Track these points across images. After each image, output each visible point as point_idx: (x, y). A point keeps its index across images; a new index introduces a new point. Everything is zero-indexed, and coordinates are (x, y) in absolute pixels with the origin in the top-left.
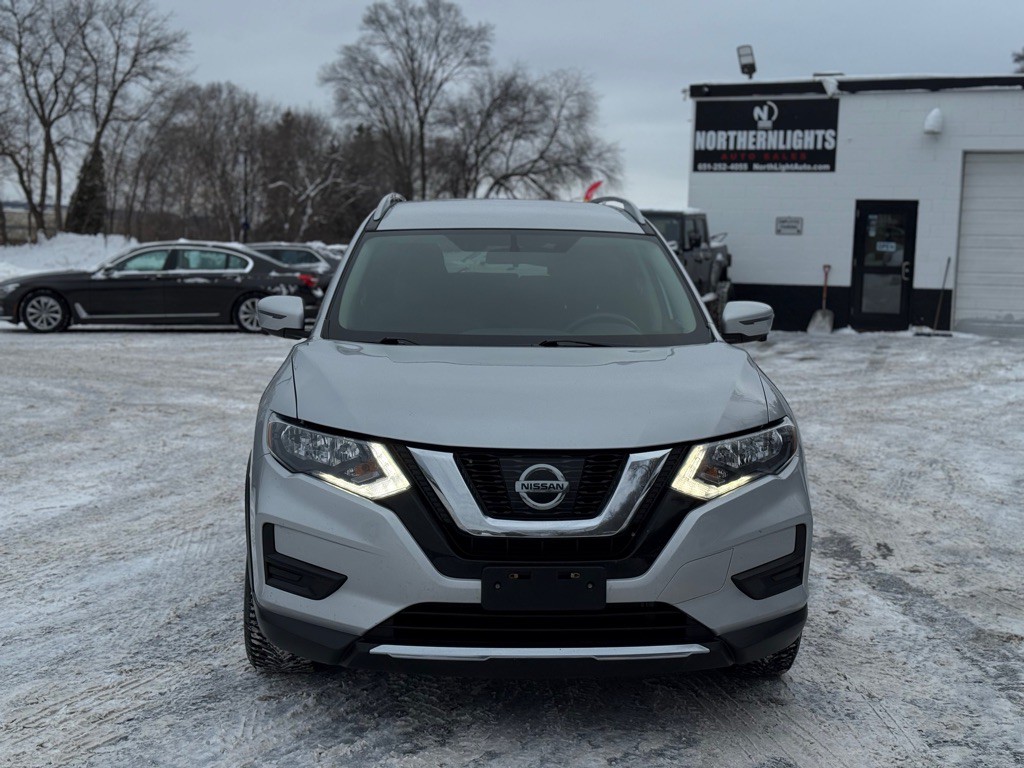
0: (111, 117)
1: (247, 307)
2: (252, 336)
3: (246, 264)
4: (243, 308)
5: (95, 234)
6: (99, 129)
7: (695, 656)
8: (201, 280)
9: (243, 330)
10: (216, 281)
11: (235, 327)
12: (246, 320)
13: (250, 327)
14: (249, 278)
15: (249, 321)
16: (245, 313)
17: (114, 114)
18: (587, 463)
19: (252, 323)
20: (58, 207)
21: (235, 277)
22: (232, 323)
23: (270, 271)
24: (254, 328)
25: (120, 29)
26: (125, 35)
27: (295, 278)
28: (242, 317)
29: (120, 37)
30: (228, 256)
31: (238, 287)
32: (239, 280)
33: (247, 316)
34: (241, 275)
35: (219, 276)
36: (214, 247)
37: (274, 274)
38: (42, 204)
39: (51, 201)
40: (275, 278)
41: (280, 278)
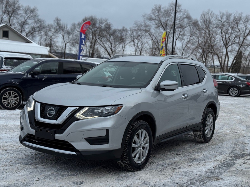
0: (243, 45)
1: (232, 90)
2: (232, 97)
3: (232, 79)
4: (231, 90)
5: (235, 73)
6: (239, 48)
7: (73, 155)
8: (220, 83)
9: (230, 95)
10: (224, 83)
11: (228, 95)
12: (231, 93)
13: (232, 95)
14: (233, 82)
15: (232, 93)
16: (231, 91)
17: (243, 44)
18: (60, 108)
19: (232, 94)
20: (227, 66)
21: (229, 82)
22: (228, 94)
23: (239, 81)
24: (233, 95)
25: (247, 23)
26: (248, 25)
27: (245, 83)
28: (230, 92)
29: (247, 25)
30: (228, 77)
31: (229, 85)
32: (230, 83)
33: (231, 92)
34: (231, 82)
35: (225, 82)
36: (225, 74)
37: (240, 82)
38: (224, 66)
39: (226, 65)
40: (240, 83)
41: (241, 83)
